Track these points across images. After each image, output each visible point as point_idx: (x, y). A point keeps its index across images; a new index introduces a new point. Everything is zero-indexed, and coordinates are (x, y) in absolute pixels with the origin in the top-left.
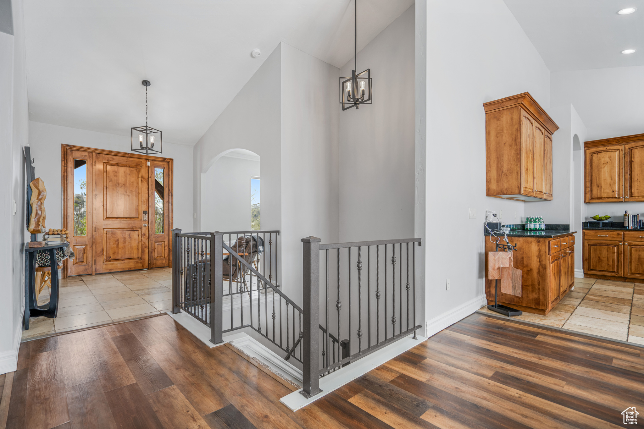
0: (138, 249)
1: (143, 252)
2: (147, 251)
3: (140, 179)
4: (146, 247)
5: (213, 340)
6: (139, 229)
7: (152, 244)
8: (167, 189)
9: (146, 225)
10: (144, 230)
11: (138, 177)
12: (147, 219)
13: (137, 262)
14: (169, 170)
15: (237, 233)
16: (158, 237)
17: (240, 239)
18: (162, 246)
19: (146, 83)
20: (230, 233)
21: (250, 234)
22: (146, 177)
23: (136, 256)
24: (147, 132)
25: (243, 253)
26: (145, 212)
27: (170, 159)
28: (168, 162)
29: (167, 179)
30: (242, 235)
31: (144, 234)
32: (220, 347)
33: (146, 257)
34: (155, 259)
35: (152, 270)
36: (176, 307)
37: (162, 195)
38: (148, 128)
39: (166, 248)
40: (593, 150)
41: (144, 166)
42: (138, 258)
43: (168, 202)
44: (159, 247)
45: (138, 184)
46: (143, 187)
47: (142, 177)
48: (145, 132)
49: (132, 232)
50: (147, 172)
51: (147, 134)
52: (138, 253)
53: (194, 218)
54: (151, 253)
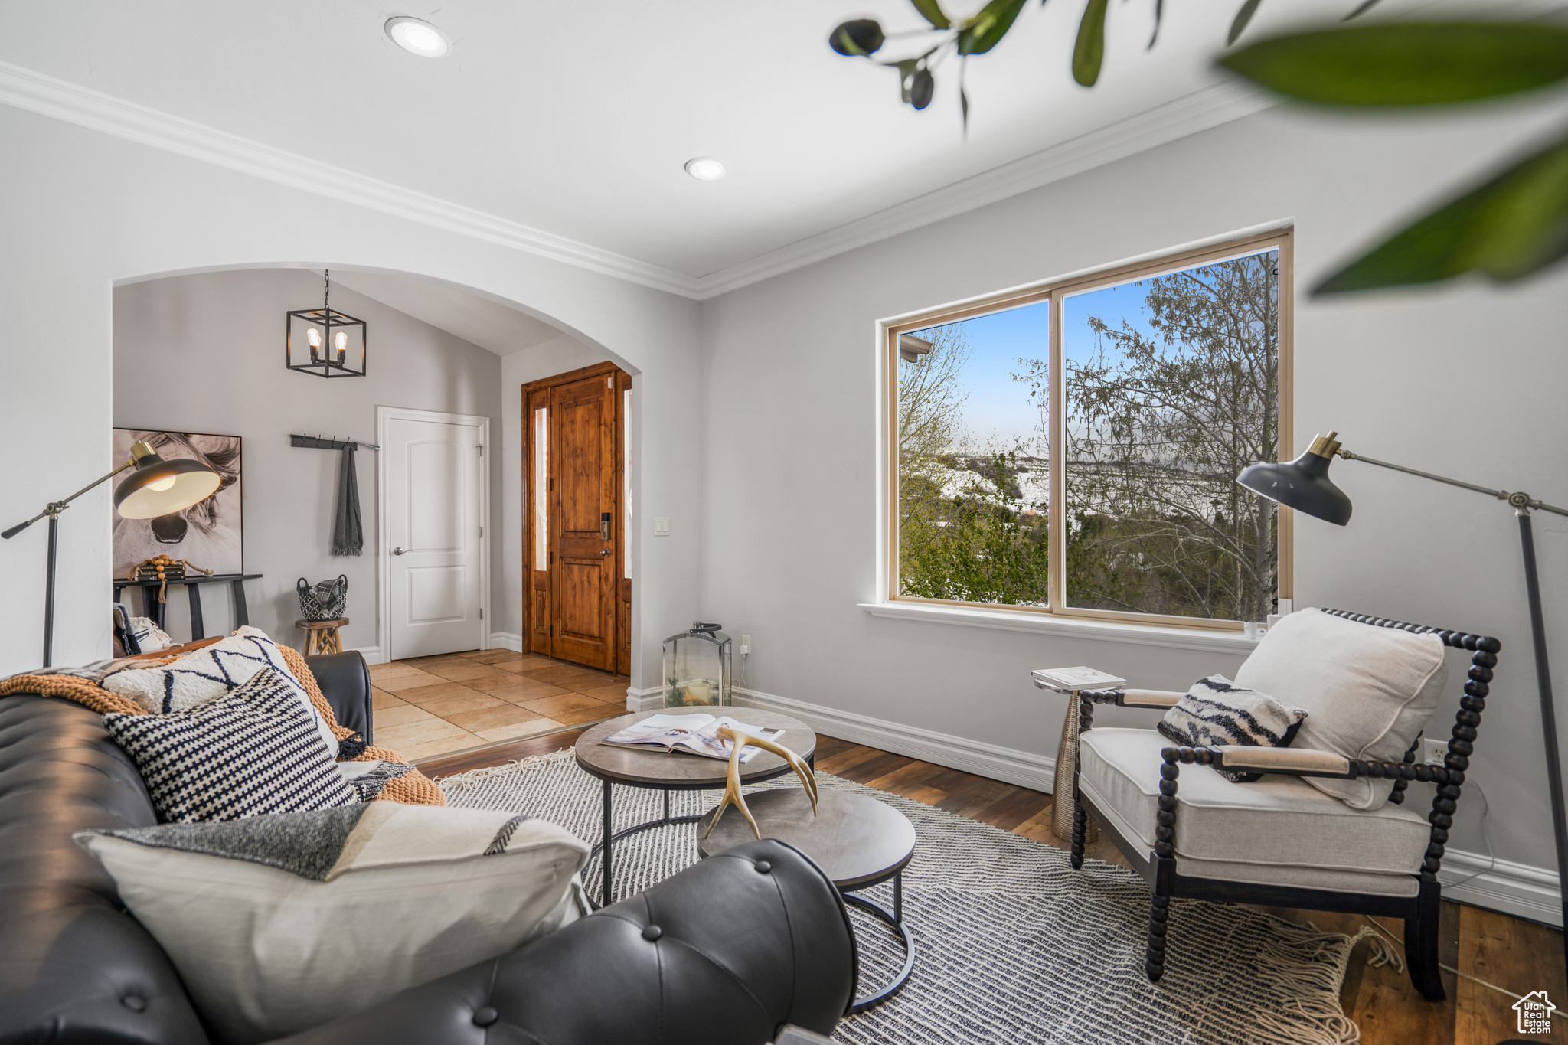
3: (602, 429)
4: (609, 613)
11: (600, 425)
22: (609, 421)
24: (328, 322)
26: (605, 518)
31: (607, 576)
38: (332, 314)
48: (324, 321)
51: (328, 326)
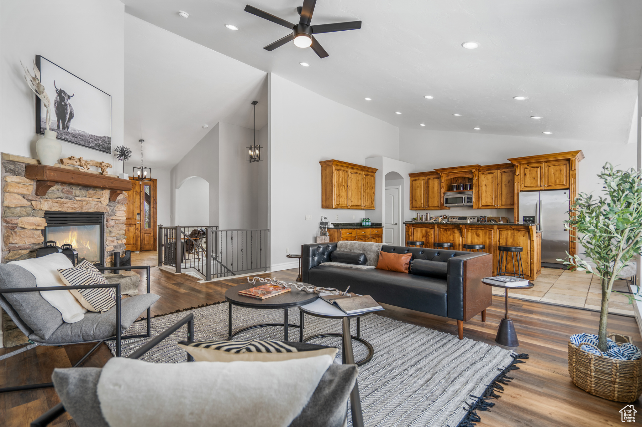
0: (134, 238)
1: (137, 240)
2: (139, 239)
3: (135, 193)
4: (139, 237)
5: (177, 272)
6: (134, 225)
7: (142, 235)
8: (153, 199)
9: (139, 223)
10: (138, 226)
11: (134, 192)
12: (139, 219)
13: (133, 247)
14: (154, 186)
15: (193, 227)
16: (147, 230)
17: (195, 230)
18: (149, 237)
19: (142, 141)
20: (189, 227)
21: (200, 228)
22: (139, 191)
23: (132, 242)
24: (142, 169)
25: (196, 238)
26: (138, 214)
27: (155, 179)
28: (154, 181)
29: (153, 192)
30: (196, 228)
31: (138, 229)
32: (179, 275)
33: (139, 243)
34: (145, 245)
35: (143, 252)
36: (160, 263)
37: (149, 202)
38: (143, 167)
39: (152, 238)
40: (413, 179)
41: (138, 185)
42: (134, 244)
43: (154, 207)
44: (148, 237)
45: (133, 196)
46: (137, 198)
47: (136, 192)
49: (130, 227)
50: (139, 188)
52: (134, 240)
53: (171, 218)
54: (142, 241)
